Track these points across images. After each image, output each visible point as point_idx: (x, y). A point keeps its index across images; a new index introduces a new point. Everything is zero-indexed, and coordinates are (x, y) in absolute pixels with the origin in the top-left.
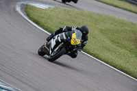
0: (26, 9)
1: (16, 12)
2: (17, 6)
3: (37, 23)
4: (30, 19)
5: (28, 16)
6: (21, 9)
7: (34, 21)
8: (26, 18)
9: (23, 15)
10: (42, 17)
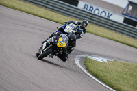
0: (85, 62)
1: (75, 65)
2: (76, 59)
3: (96, 76)
4: (89, 72)
5: (87, 69)
6: (80, 62)
7: (93, 75)
8: (85, 71)
9: (82, 68)
10: (101, 71)
